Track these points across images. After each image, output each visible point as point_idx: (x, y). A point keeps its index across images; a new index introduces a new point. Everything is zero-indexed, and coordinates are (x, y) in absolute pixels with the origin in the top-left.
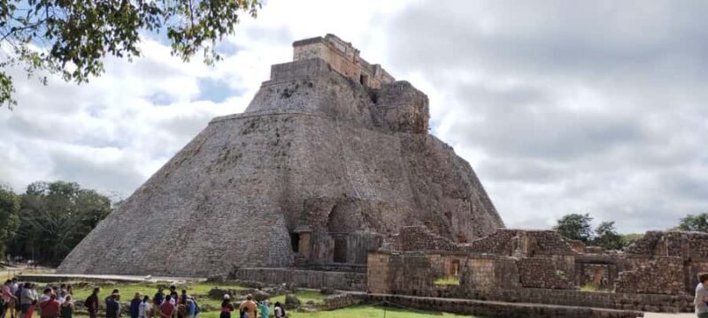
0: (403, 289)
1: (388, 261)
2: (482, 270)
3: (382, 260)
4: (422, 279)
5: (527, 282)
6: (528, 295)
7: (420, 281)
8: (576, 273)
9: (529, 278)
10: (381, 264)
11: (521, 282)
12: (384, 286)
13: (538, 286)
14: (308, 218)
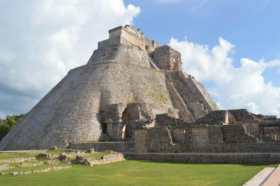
0: (155, 149)
1: (146, 133)
2: (200, 134)
3: (142, 133)
4: (166, 142)
5: (228, 140)
6: (229, 148)
7: (164, 144)
8: (260, 133)
9: (229, 137)
10: (142, 135)
11: (224, 140)
12: (144, 148)
13: (235, 142)
14: (111, 115)
